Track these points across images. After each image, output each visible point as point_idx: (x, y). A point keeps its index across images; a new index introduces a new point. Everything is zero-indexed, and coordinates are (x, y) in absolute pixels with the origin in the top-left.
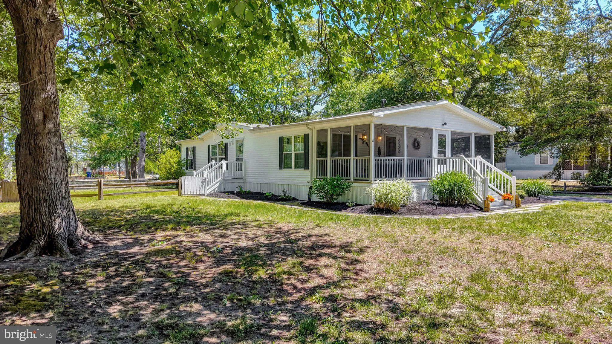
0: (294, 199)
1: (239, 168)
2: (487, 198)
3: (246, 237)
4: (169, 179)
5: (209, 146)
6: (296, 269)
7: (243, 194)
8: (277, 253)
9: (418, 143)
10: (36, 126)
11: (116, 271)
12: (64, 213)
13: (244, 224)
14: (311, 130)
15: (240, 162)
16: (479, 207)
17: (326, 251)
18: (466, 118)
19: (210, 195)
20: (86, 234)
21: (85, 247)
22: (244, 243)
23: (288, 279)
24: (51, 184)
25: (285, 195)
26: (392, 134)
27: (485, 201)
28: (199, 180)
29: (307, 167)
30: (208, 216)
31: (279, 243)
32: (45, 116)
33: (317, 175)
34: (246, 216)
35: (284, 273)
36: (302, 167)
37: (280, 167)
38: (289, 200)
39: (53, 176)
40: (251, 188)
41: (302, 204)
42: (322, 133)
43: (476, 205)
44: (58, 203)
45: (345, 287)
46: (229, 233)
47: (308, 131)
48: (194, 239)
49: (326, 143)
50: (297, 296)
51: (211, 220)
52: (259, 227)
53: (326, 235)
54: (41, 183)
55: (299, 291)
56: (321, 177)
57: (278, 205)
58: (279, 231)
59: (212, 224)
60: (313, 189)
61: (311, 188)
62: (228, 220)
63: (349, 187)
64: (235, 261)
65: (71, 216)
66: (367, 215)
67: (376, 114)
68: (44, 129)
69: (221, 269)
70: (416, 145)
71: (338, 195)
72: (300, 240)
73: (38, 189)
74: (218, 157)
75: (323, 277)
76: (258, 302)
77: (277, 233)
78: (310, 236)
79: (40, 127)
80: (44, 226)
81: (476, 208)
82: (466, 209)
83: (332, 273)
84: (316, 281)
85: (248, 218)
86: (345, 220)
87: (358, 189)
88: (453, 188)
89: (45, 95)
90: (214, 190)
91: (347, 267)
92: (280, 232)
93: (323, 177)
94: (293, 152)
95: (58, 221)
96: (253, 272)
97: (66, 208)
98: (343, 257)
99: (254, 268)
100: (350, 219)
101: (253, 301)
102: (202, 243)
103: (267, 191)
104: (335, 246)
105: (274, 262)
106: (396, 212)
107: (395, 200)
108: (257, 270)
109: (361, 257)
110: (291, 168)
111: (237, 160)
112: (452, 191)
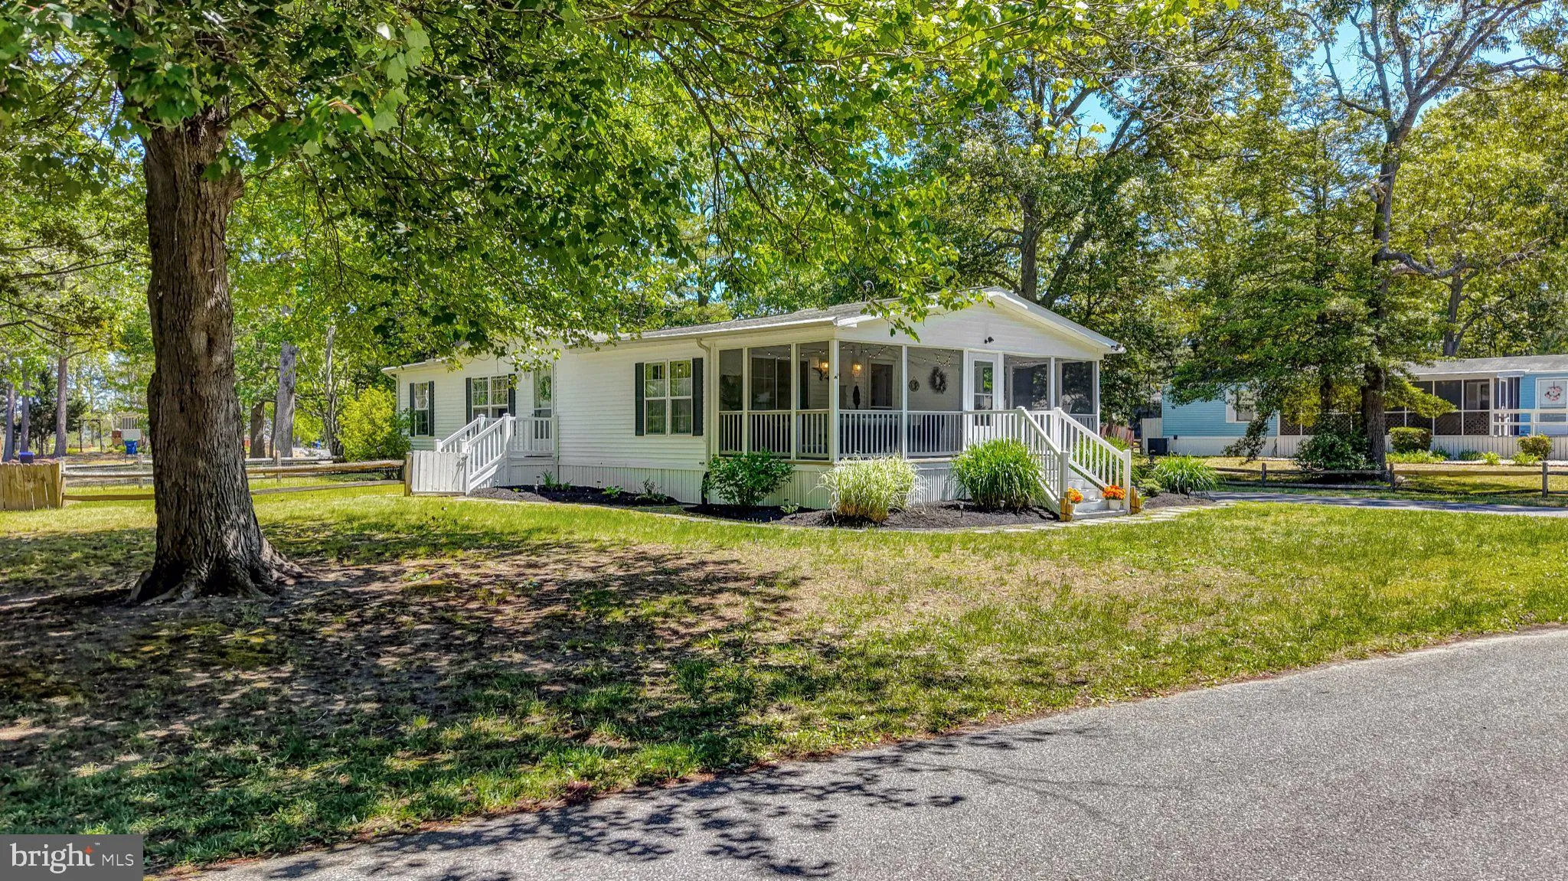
0: (670, 501)
1: (541, 431)
2: (1067, 495)
3: (578, 566)
4: (370, 458)
5: (468, 380)
6: (677, 609)
7: (552, 492)
8: (641, 589)
9: (942, 377)
10: (195, 359)
11: (359, 616)
12: (242, 521)
13: (569, 546)
14: (708, 349)
15: (545, 419)
16: (1052, 513)
17: (731, 585)
18: (1036, 327)
19: (476, 493)
20: (278, 560)
21: (280, 583)
22: (576, 575)
23: (664, 622)
24: (219, 466)
25: (650, 492)
26: (883, 359)
27: (1062, 501)
28: (452, 459)
29: (698, 430)
30: (491, 534)
31: (645, 574)
32: (211, 342)
33: (721, 448)
34: (571, 533)
35: (656, 614)
36: (688, 431)
37: (639, 431)
38: (659, 503)
39: (222, 451)
40: (569, 478)
41: (687, 510)
42: (729, 357)
43: (1046, 510)
44: (231, 501)
45: (758, 630)
46: (544, 560)
47: (701, 353)
48: (479, 571)
49: (741, 378)
50: (678, 643)
51: (500, 540)
52: (602, 550)
53: (732, 562)
54: (201, 464)
55: (682, 637)
56: (729, 452)
57: (635, 514)
58: (642, 557)
59: (504, 547)
60: (712, 478)
61: (707, 476)
62: (535, 540)
63: (789, 472)
64: (568, 600)
65: (252, 526)
66: (817, 528)
67: (843, 322)
68: (210, 364)
69: (546, 611)
70: (938, 380)
71: (766, 490)
72: (684, 570)
73: (195, 475)
74: (490, 406)
75: (722, 618)
76: (617, 649)
77: (637, 560)
78: (704, 563)
79: (203, 362)
80: (208, 542)
81: (1045, 514)
82: (1024, 516)
83: (740, 613)
84: (708, 624)
85: (576, 537)
86: (773, 537)
87: (806, 477)
88: (997, 473)
89: (211, 303)
90: (485, 482)
91: (764, 606)
92: (646, 559)
93: (733, 452)
94: (668, 398)
95: (233, 534)
96: (601, 615)
97: (243, 511)
98: (760, 593)
99: (603, 609)
100: (785, 535)
101: (608, 648)
102: (498, 576)
103: (609, 484)
104: (748, 579)
105: (637, 602)
106: (879, 523)
107: (878, 498)
108: (608, 612)
109: (790, 592)
110: (663, 432)
111: (538, 413)
112: (994, 480)
